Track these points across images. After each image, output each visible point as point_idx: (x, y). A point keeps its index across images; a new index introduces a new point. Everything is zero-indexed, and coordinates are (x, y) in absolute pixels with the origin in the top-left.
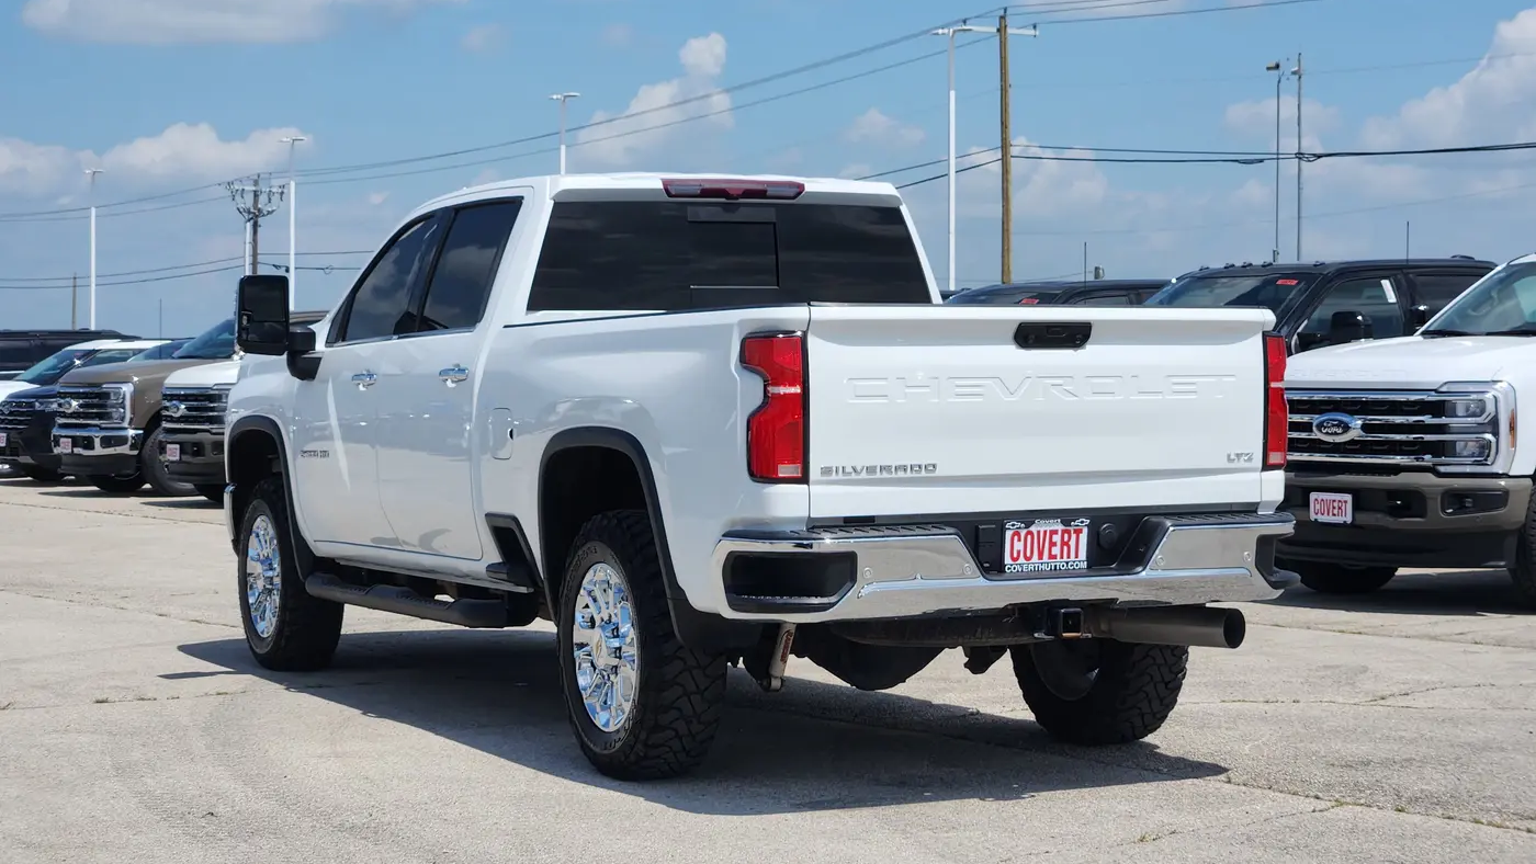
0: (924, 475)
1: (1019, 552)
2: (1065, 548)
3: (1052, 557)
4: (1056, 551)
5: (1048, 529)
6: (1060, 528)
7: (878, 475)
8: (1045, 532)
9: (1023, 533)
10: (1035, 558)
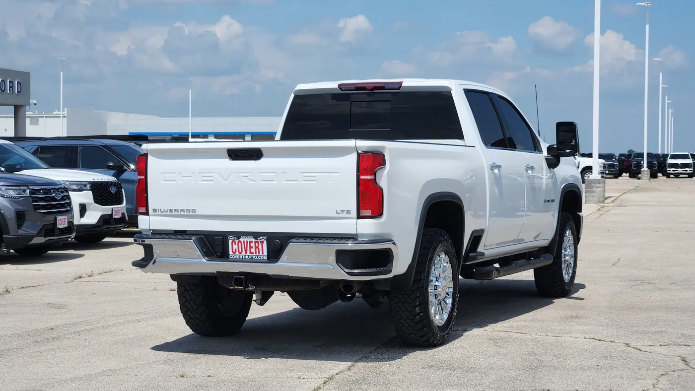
0: (191, 214)
1: (236, 250)
2: (257, 249)
3: (251, 253)
4: (253, 250)
5: (248, 240)
6: (254, 240)
7: (174, 213)
8: (247, 241)
9: (237, 241)
10: (244, 253)
